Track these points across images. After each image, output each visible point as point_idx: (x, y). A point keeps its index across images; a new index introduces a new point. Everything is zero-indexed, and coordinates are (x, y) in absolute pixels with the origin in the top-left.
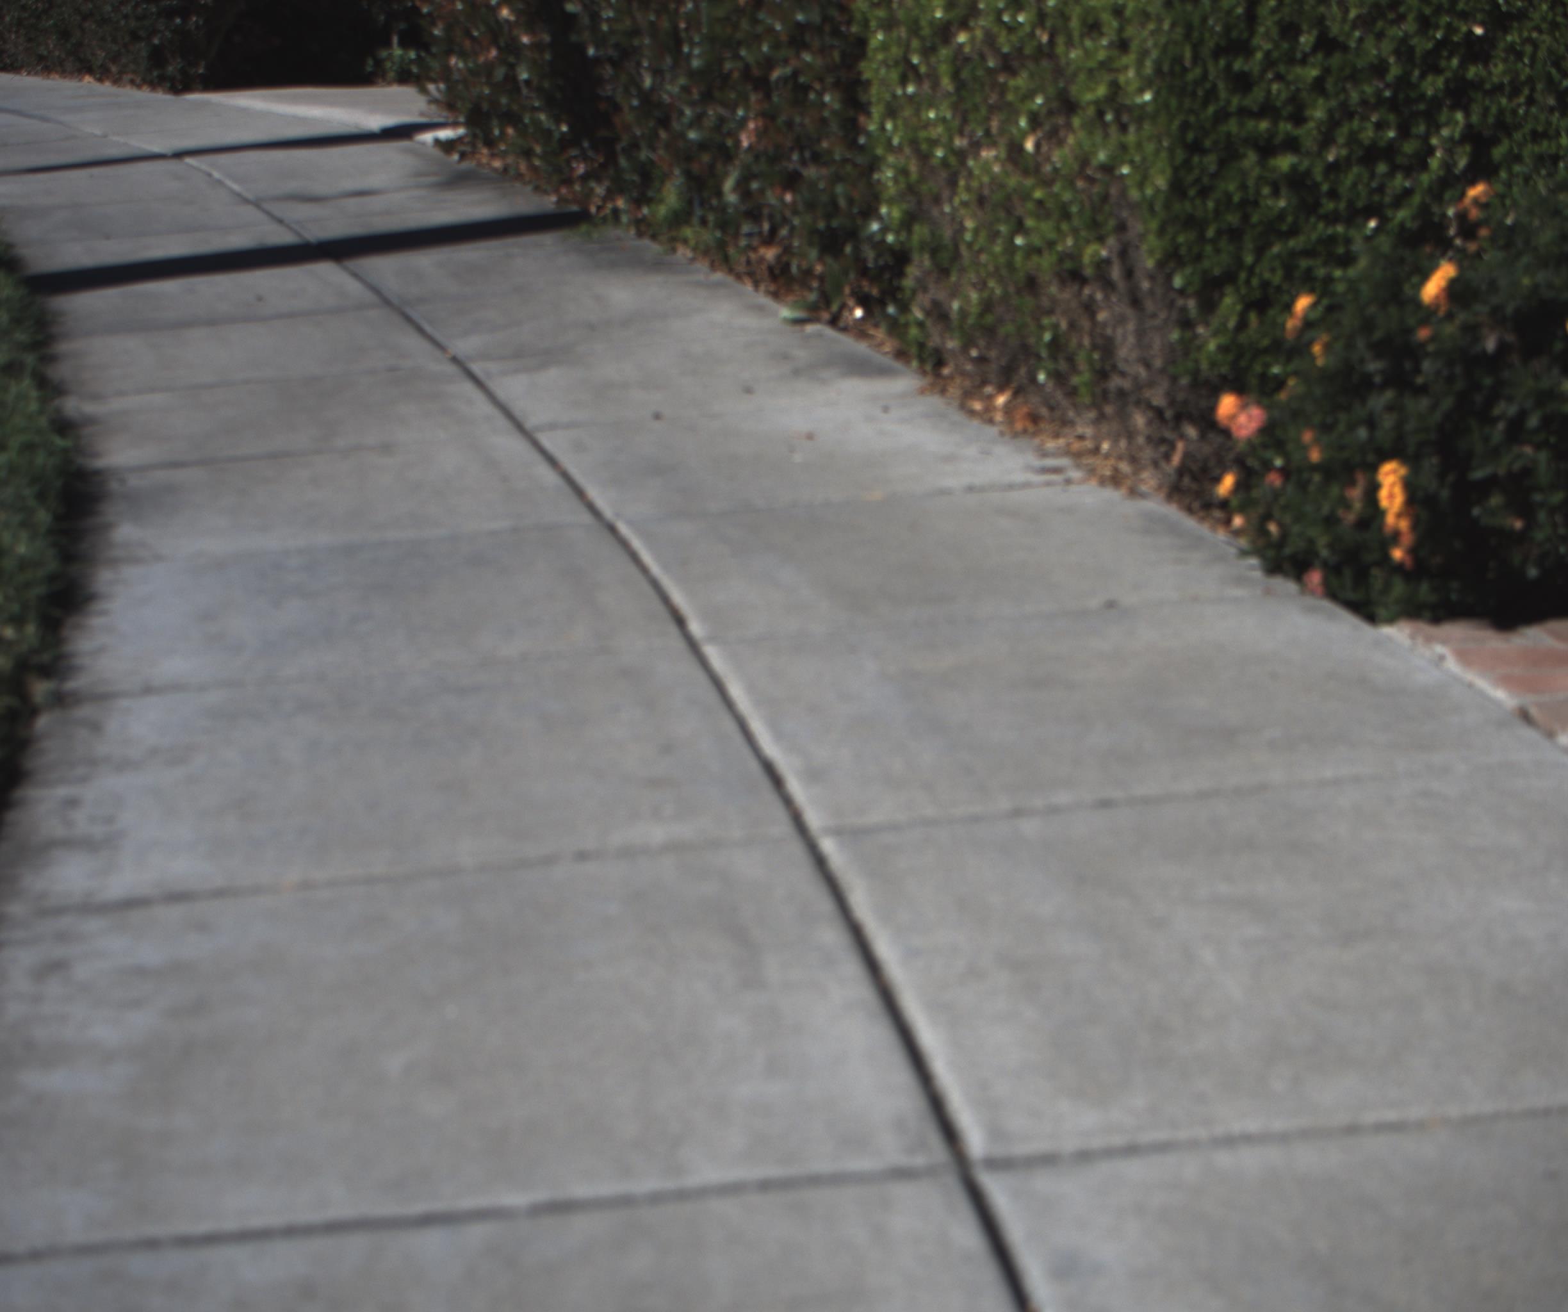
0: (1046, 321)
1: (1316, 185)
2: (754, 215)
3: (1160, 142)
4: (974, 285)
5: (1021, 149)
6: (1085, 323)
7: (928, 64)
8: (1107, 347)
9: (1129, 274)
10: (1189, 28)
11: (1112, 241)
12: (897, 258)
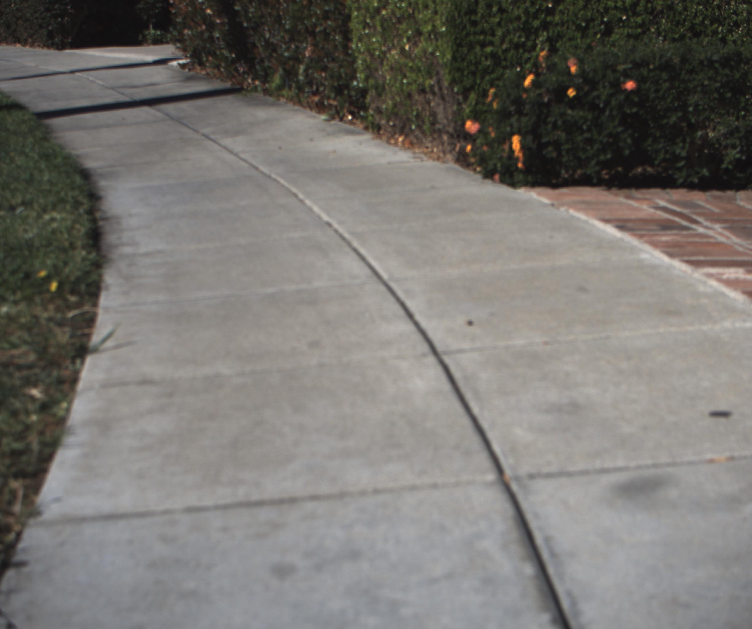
0: (414, 108)
1: (499, 57)
2: (310, 83)
3: (448, 44)
4: (390, 99)
5: (404, 49)
6: (427, 108)
7: (373, 22)
8: (434, 115)
9: (440, 89)
10: (456, 6)
11: (435, 78)
12: (364, 92)
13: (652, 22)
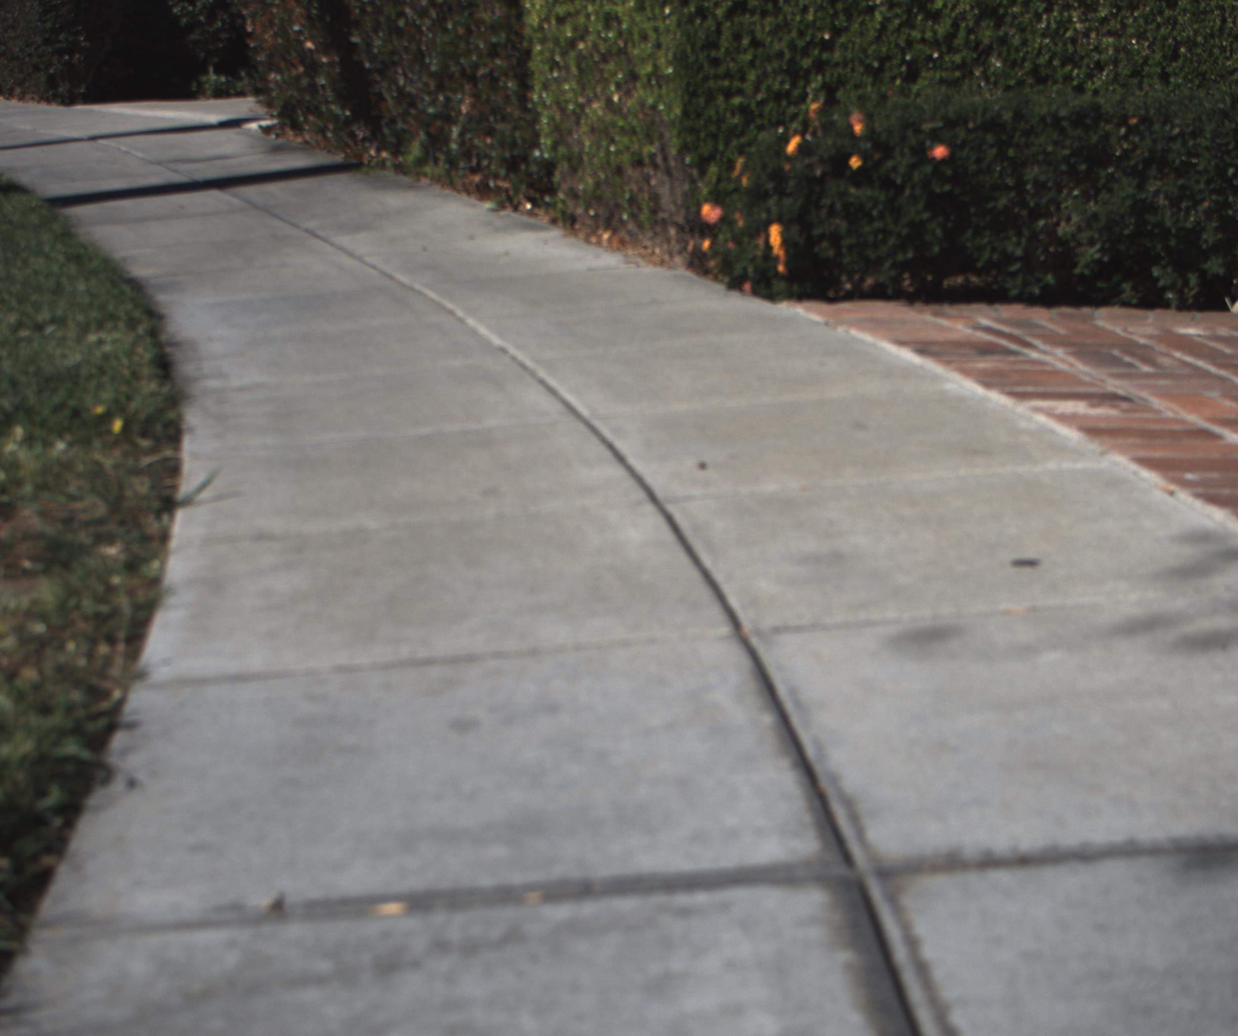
0: (626, 188)
1: (752, 112)
3: (677, 92)
4: (590, 175)
5: (612, 101)
6: (646, 188)
7: (564, 61)
8: (655, 198)
9: (665, 159)
10: (689, 37)
11: (657, 144)
12: (549, 167)
13: (977, 61)
